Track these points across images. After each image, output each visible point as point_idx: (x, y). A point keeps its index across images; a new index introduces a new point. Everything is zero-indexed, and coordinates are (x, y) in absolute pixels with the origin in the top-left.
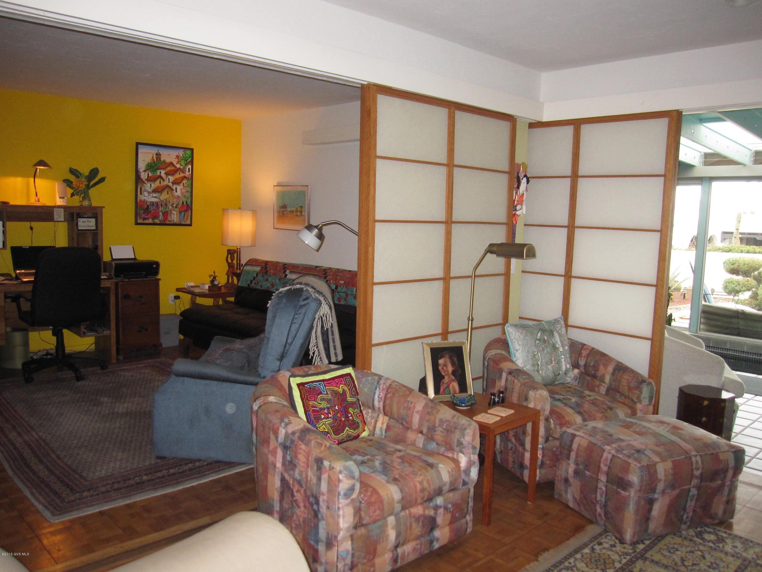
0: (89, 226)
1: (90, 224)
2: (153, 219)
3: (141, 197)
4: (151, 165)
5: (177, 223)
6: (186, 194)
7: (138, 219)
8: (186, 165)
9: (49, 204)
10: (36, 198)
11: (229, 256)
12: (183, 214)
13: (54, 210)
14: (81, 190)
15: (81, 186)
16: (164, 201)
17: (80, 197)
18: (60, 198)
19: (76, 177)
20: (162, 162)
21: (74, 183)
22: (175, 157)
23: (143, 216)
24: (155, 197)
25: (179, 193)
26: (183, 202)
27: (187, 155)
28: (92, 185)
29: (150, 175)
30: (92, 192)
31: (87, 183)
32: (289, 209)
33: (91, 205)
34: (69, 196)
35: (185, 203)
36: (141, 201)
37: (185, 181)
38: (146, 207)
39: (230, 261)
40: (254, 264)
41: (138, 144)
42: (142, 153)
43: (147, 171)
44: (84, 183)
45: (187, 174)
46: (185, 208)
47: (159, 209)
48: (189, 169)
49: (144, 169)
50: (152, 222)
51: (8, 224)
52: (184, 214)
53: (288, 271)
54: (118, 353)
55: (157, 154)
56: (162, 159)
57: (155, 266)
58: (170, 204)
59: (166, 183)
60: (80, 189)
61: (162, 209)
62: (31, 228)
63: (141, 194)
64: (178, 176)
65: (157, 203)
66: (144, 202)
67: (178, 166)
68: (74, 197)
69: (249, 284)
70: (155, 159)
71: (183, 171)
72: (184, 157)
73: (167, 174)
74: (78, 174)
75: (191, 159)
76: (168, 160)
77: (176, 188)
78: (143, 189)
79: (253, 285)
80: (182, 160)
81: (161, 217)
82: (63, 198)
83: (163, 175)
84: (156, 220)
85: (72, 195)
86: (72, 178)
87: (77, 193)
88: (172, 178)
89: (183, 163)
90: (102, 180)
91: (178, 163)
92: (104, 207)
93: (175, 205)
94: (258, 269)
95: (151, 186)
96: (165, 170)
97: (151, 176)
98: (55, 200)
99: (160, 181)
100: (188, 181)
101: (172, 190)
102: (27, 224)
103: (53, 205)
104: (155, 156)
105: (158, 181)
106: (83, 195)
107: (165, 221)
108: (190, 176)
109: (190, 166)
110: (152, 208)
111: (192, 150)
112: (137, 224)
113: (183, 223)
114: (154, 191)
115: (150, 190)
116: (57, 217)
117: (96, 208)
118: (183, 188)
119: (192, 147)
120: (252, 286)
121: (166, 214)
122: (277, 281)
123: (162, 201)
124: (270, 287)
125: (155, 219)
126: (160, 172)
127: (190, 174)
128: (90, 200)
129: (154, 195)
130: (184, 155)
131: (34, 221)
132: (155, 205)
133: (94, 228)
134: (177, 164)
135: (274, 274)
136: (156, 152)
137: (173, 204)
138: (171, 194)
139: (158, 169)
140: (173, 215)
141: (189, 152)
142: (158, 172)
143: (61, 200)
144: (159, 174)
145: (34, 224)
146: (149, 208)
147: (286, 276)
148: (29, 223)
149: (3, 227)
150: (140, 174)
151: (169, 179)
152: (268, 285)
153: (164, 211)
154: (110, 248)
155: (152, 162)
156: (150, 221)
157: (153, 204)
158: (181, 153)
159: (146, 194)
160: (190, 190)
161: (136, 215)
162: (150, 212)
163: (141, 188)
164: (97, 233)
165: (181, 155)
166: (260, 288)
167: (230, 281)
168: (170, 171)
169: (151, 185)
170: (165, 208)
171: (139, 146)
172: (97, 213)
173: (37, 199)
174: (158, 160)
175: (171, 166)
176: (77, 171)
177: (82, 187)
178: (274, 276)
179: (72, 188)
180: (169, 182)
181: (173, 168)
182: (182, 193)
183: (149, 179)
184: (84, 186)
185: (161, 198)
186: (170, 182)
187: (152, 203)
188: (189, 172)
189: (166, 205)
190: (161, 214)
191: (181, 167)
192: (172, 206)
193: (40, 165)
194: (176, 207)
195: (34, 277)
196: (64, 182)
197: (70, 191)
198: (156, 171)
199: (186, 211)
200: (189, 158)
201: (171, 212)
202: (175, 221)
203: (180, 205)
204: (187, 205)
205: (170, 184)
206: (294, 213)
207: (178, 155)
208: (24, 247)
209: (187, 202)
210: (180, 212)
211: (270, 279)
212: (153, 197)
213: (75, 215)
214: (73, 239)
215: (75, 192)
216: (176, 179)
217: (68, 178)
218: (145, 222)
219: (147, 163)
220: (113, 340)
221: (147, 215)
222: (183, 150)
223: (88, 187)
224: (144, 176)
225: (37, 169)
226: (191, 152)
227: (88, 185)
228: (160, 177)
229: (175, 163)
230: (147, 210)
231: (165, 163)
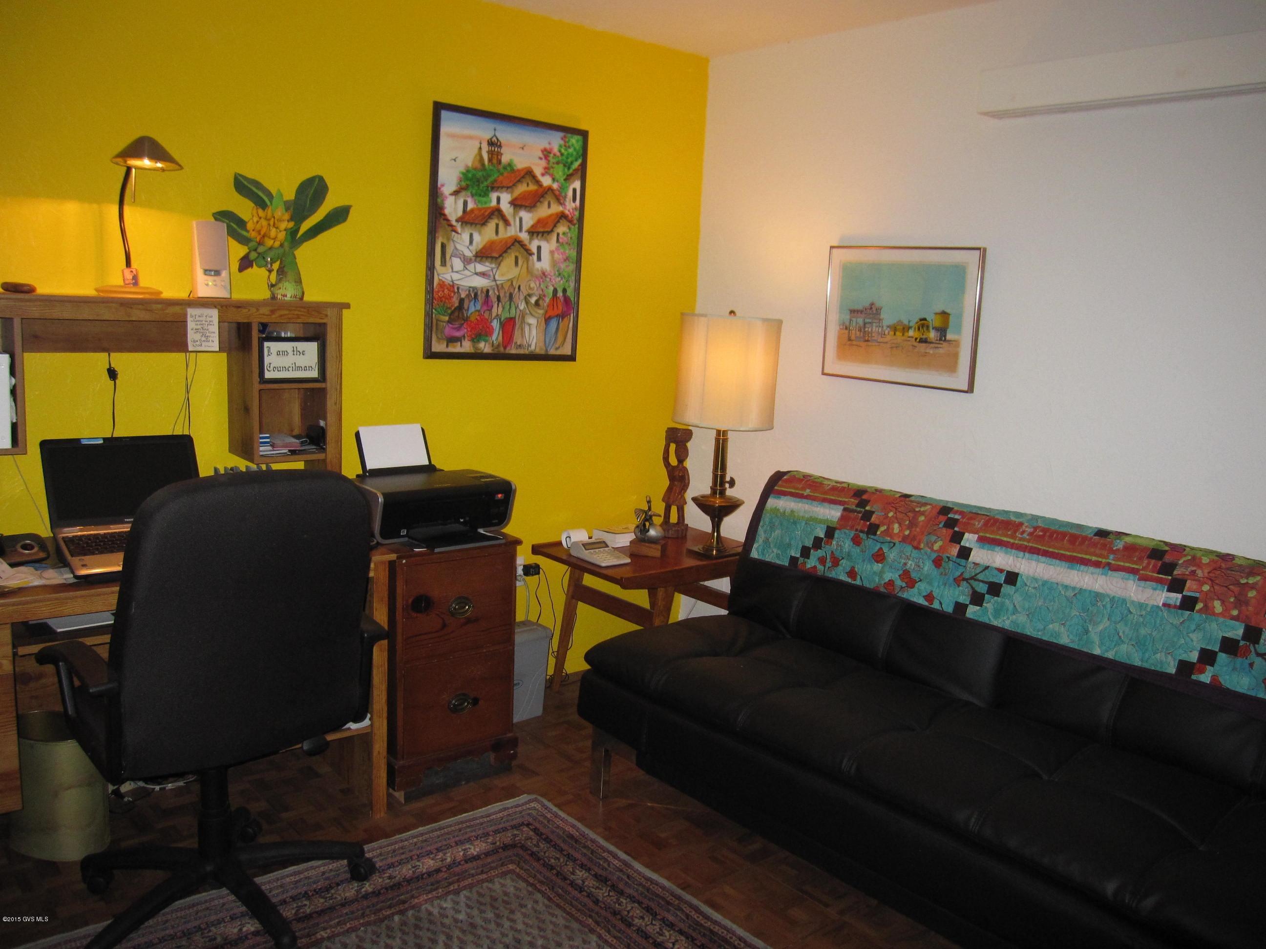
0: (299, 368)
1: (301, 361)
2: (476, 338)
3: (444, 275)
4: (474, 175)
5: (538, 351)
6: (563, 266)
7: (434, 342)
8: (569, 178)
9: (172, 291)
10: (127, 272)
11: (673, 447)
12: (553, 324)
13: (186, 315)
14: (271, 248)
15: (273, 232)
16: (506, 287)
17: (270, 271)
18: (206, 272)
19: (256, 203)
20: (505, 168)
21: (250, 226)
22: (541, 155)
23: (448, 331)
24: (483, 274)
25: (545, 264)
26: (555, 291)
27: (571, 150)
28: (306, 233)
29: (470, 206)
30: (305, 254)
31: (291, 225)
32: (888, 318)
33: (302, 298)
34: (235, 266)
35: (560, 294)
36: (442, 285)
37: (562, 229)
38: (457, 304)
39: (673, 461)
40: (807, 492)
41: (439, 108)
42: (453, 136)
43: (463, 193)
44: (284, 225)
45: (570, 206)
46: (560, 307)
47: (490, 310)
48: (575, 190)
49: (454, 188)
50: (473, 351)
51: (33, 361)
52: (557, 329)
53: (969, 539)
54: (391, 783)
55: (491, 143)
56: (505, 159)
57: (500, 496)
58: (522, 297)
59: (512, 231)
60: (269, 243)
61: (500, 309)
62: (112, 374)
63: (444, 263)
64: (545, 211)
65: (488, 291)
66: (453, 288)
67: (546, 181)
68: (249, 270)
69: (793, 560)
70: (485, 157)
71: (559, 198)
72: (562, 154)
73: (516, 204)
74: (260, 194)
75: (580, 161)
76: (520, 163)
77: (539, 248)
78: (449, 250)
79: (812, 562)
80: (558, 163)
81: (496, 336)
82: (217, 273)
83: (505, 207)
84: (482, 345)
85: (245, 264)
86: (244, 208)
87: (262, 256)
88: (528, 218)
89: (560, 172)
90: (339, 215)
91: (547, 171)
92: (347, 306)
93: (533, 300)
94: (834, 513)
95: (471, 242)
96: (512, 193)
97: (472, 211)
98: (193, 281)
99: (497, 225)
100: (570, 229)
101: (530, 253)
102: (99, 360)
103: (183, 295)
104: (485, 148)
105: (492, 225)
106: (276, 266)
107: (505, 348)
108: (577, 213)
109: (577, 184)
110: (473, 309)
111: (584, 135)
112: (430, 355)
113: (552, 352)
114: (482, 255)
115: (469, 254)
116: (197, 337)
117: (319, 308)
118: (557, 249)
119: (583, 127)
120: (808, 566)
121: (509, 325)
122: (928, 567)
123: (499, 287)
124: (899, 583)
125: (478, 341)
126: (498, 199)
127: (576, 209)
128: (299, 281)
129: (480, 268)
130: (563, 151)
131: (122, 348)
132: (481, 297)
133: (314, 374)
134: (543, 175)
135: (905, 540)
136: (487, 135)
137: (530, 295)
138: (525, 265)
139: (494, 188)
140: (527, 329)
141: (575, 141)
142: (494, 196)
143: (210, 280)
144: (494, 203)
145: (121, 360)
146: (466, 306)
147: (965, 553)
148: (104, 356)
149: (13, 372)
150: (443, 201)
151: (521, 220)
152: (887, 577)
153: (505, 315)
154: (357, 435)
155: (478, 165)
156: (467, 346)
157: (476, 295)
158: (555, 141)
159: (457, 263)
160: (574, 254)
161: (430, 327)
162: (466, 319)
163: (443, 246)
164: (323, 391)
165: (556, 150)
166: (844, 577)
167: (674, 518)
168: (524, 196)
169: (471, 236)
170: (507, 307)
171: (444, 114)
172: (324, 325)
173: (129, 276)
174: (495, 161)
175: (528, 179)
176: (257, 184)
177: (275, 239)
178: (908, 549)
179: (243, 240)
180: (521, 230)
181: (533, 187)
182: (554, 263)
183: (470, 219)
184: (282, 236)
185: (497, 277)
186: (525, 228)
187: (474, 294)
188: (574, 199)
189: (511, 296)
190: (495, 324)
191: (555, 186)
192: (527, 302)
193: (139, 155)
194: (537, 304)
195: (120, 556)
196: (216, 219)
197: (238, 251)
198: (485, 194)
199: (563, 316)
200: (576, 160)
201: (523, 317)
202: (533, 347)
203: (547, 300)
204: (567, 300)
205: (524, 236)
206: (911, 333)
207: (548, 146)
208: (84, 442)
209: (565, 291)
210: (547, 320)
211: (892, 555)
212: (476, 274)
213: (255, 335)
214: (247, 409)
215: (253, 255)
216: (539, 221)
217: (230, 209)
218: (451, 349)
219: (463, 170)
220: (380, 746)
221: (458, 329)
222: (561, 134)
223: (295, 239)
224: (453, 208)
225: (129, 170)
226: (581, 143)
227: (293, 233)
228: (497, 212)
229: (538, 171)
230: (458, 313)
231: (513, 171)
